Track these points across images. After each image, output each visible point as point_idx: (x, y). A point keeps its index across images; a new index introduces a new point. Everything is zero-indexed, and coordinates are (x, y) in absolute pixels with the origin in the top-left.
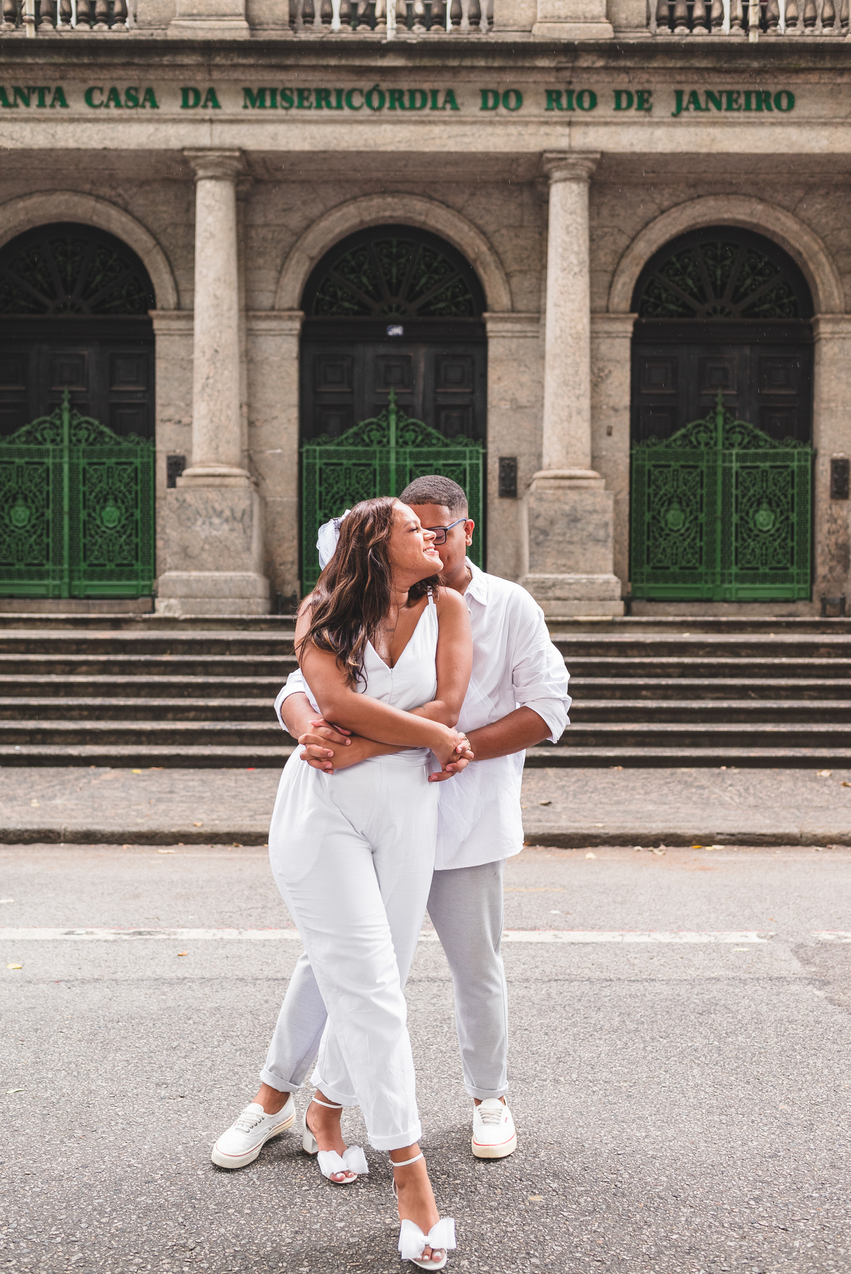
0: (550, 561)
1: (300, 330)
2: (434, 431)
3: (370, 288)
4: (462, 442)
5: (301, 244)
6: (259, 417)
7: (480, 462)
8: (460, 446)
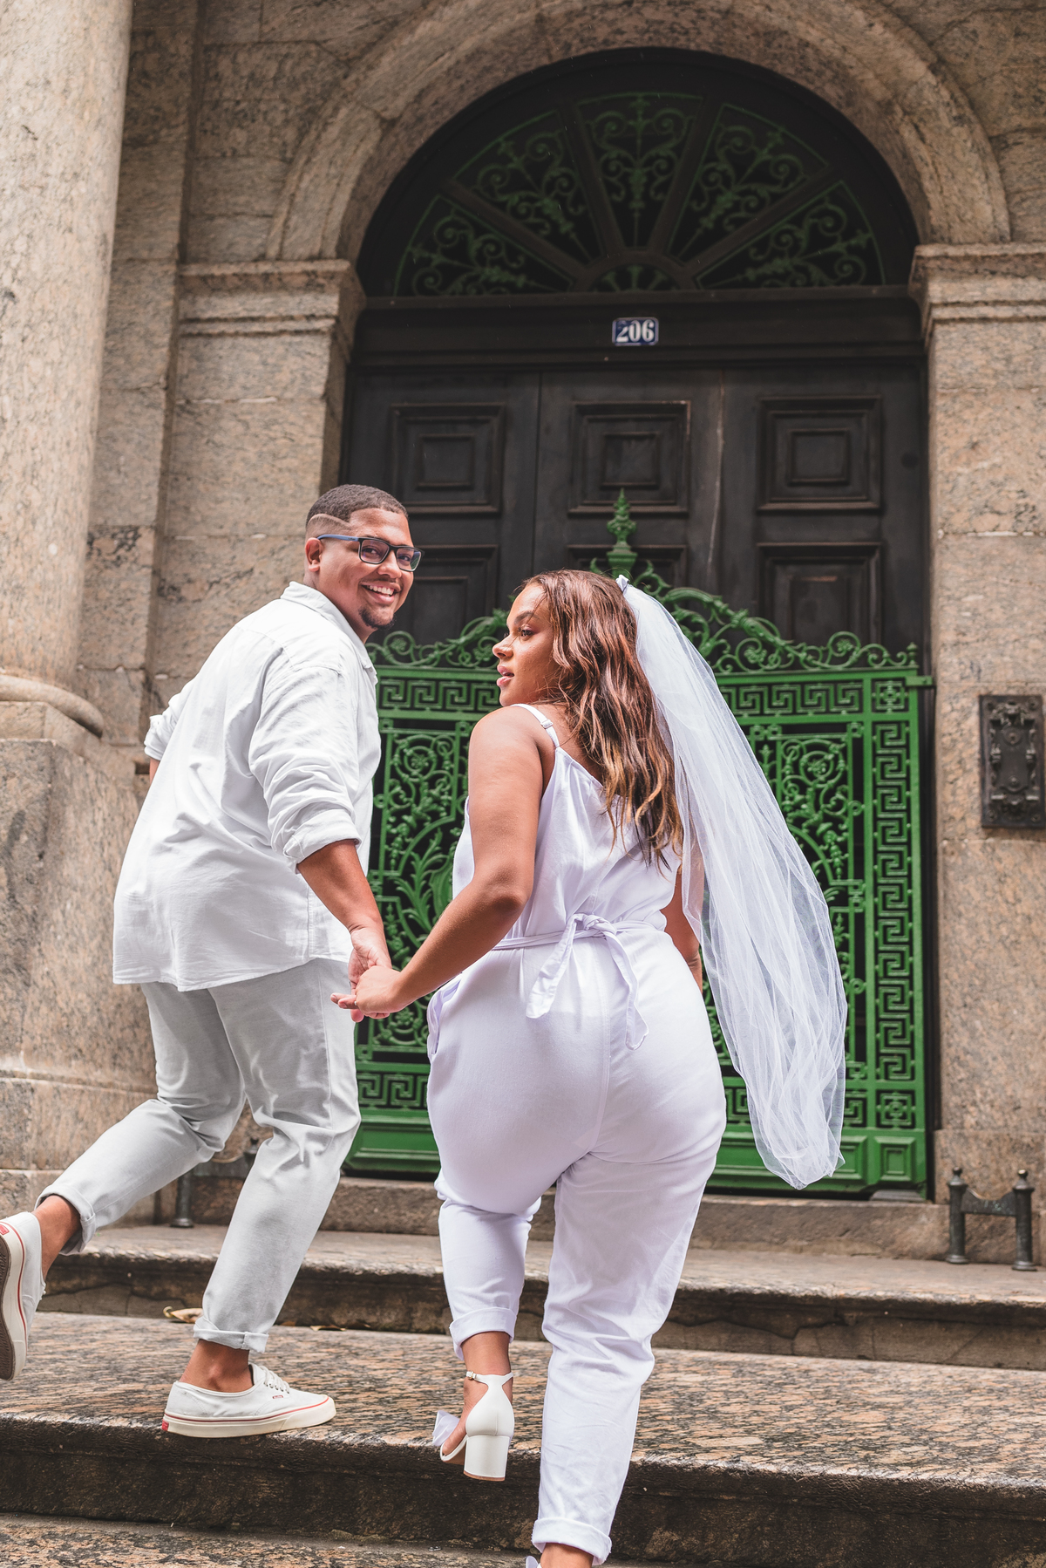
1: (337, 318)
2: (750, 622)
3: (566, 227)
4: (849, 654)
5: (357, 81)
6: (194, 574)
7: (912, 716)
8: (840, 668)
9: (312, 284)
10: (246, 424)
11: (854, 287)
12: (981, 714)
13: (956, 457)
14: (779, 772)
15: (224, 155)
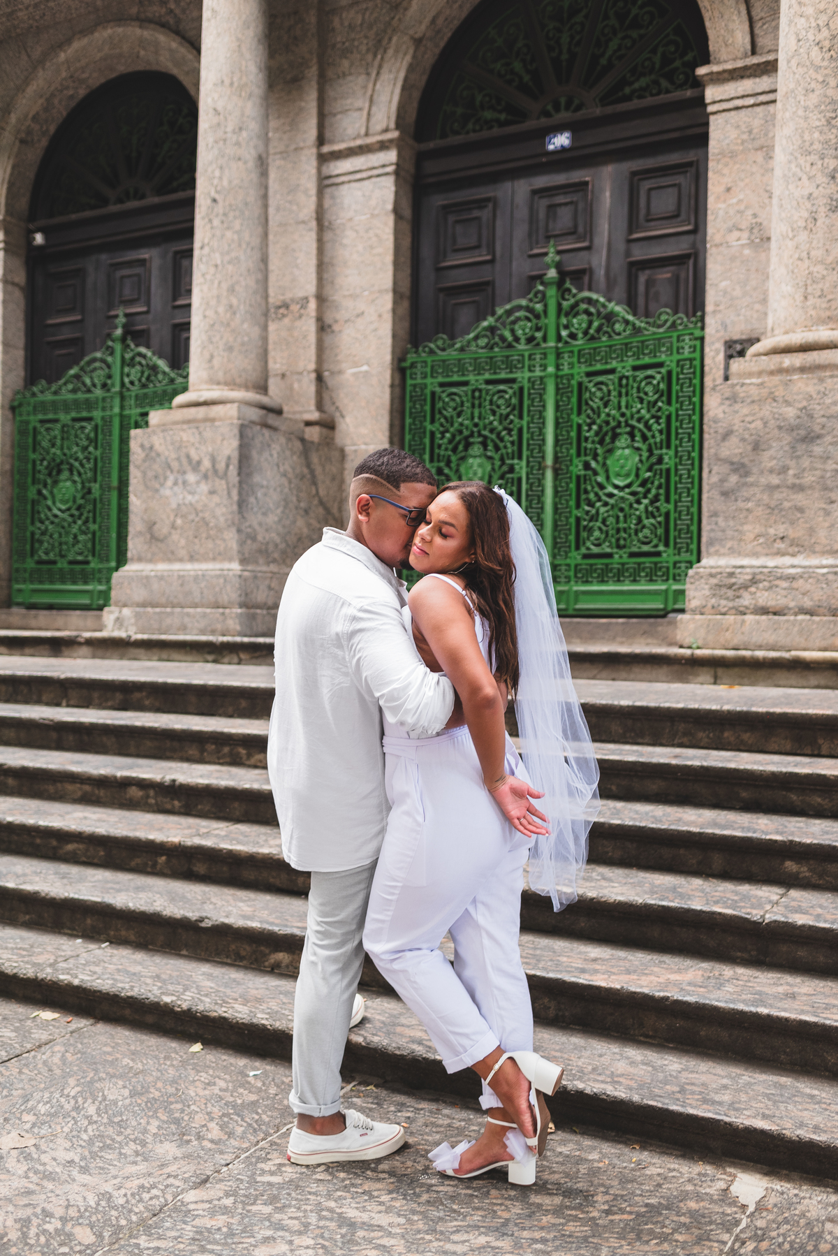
0: (750, 530)
1: (397, 164)
2: (618, 309)
3: (526, 78)
4: (666, 321)
5: (400, 20)
6: (338, 317)
7: (697, 355)
8: (661, 330)
9: (383, 146)
10: (357, 231)
11: (662, 96)
12: (725, 351)
13: (718, 198)
14: (630, 393)
15: (339, 77)
